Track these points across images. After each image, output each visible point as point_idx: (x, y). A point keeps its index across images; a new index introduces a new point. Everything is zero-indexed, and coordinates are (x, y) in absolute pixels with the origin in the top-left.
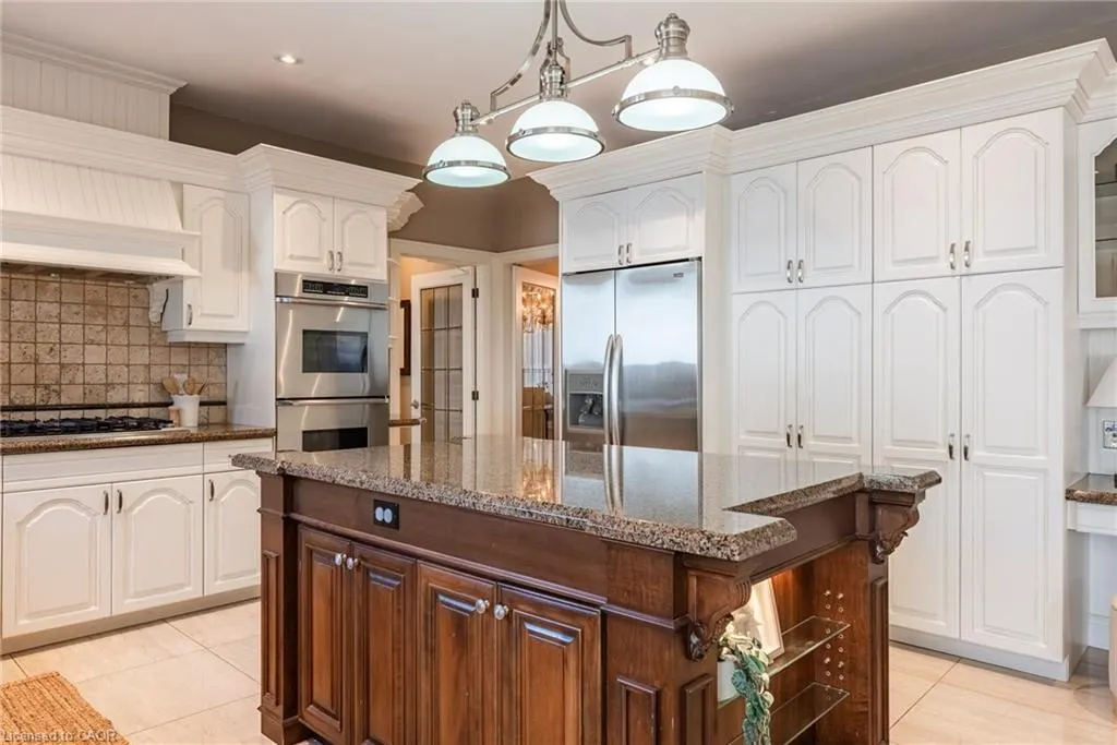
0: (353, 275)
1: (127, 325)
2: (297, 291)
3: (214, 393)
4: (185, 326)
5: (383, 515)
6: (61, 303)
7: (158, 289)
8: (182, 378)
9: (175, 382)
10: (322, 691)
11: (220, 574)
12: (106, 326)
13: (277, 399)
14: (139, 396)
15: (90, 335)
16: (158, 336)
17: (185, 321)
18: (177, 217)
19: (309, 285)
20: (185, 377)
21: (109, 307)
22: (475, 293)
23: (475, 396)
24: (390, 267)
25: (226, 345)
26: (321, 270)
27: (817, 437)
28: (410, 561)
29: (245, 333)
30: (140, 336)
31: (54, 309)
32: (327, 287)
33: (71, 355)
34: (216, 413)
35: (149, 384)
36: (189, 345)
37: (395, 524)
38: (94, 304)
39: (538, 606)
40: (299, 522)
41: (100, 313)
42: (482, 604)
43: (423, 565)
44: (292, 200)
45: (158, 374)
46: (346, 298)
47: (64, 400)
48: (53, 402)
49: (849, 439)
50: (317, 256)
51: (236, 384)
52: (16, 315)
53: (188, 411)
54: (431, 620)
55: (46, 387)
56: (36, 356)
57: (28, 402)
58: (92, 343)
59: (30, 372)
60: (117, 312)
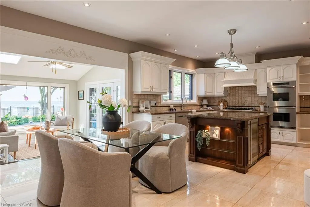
0: (286, 80)
2: (271, 85)
12: (251, 94)
13: (268, 106)
15: (249, 95)
17: (258, 93)
18: (253, 76)
19: (274, 84)
26: (278, 80)
31: (244, 92)
32: (278, 84)
33: (246, 99)
38: (249, 90)
41: (250, 92)
44: (271, 68)
47: (245, 106)
48: (244, 106)
50: (277, 78)
52: (240, 93)
56: (242, 99)
57: (241, 105)
58: (249, 97)
59: (241, 101)
60: (253, 92)
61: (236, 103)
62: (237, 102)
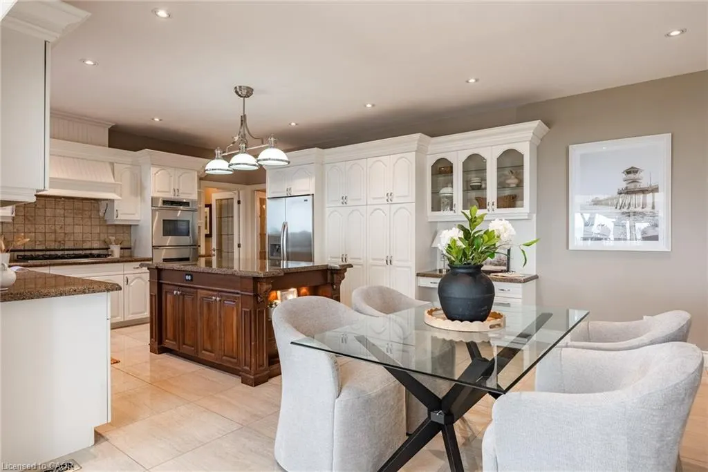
0: (184, 198)
1: (90, 217)
2: (160, 204)
3: (126, 245)
4: (115, 218)
5: (188, 278)
6: (64, 209)
7: (104, 203)
8: (113, 238)
9: (110, 240)
10: (170, 335)
11: (131, 312)
12: (82, 218)
13: (153, 247)
14: (95, 246)
15: (76, 222)
16: (103, 222)
17: (115, 216)
18: (112, 176)
19: (165, 202)
20: (114, 238)
21: (83, 210)
22: (239, 202)
23: (239, 246)
24: (199, 193)
25: (130, 226)
26: (170, 196)
27: (351, 258)
28: (195, 290)
29: (139, 221)
30: (95, 222)
31: (62, 212)
32: (172, 203)
33: (68, 229)
34: (127, 252)
35: (99, 240)
36: (116, 225)
37: (192, 280)
38: (79, 209)
39: (228, 297)
40: (162, 283)
41: (80, 213)
42: (214, 298)
43: (199, 291)
44: (158, 169)
45: (103, 237)
46: (181, 207)
47: (66, 247)
48: (62, 248)
49: (359, 259)
50: (168, 190)
51: (136, 241)
52: (48, 214)
53: (116, 251)
54: (201, 306)
55: (59, 242)
56: (55, 230)
57: (52, 247)
58: (77, 225)
59: (53, 236)
60: (87, 213)
61: (35, 242)
62: (40, 238)
